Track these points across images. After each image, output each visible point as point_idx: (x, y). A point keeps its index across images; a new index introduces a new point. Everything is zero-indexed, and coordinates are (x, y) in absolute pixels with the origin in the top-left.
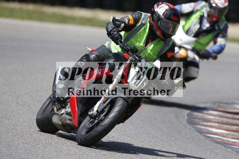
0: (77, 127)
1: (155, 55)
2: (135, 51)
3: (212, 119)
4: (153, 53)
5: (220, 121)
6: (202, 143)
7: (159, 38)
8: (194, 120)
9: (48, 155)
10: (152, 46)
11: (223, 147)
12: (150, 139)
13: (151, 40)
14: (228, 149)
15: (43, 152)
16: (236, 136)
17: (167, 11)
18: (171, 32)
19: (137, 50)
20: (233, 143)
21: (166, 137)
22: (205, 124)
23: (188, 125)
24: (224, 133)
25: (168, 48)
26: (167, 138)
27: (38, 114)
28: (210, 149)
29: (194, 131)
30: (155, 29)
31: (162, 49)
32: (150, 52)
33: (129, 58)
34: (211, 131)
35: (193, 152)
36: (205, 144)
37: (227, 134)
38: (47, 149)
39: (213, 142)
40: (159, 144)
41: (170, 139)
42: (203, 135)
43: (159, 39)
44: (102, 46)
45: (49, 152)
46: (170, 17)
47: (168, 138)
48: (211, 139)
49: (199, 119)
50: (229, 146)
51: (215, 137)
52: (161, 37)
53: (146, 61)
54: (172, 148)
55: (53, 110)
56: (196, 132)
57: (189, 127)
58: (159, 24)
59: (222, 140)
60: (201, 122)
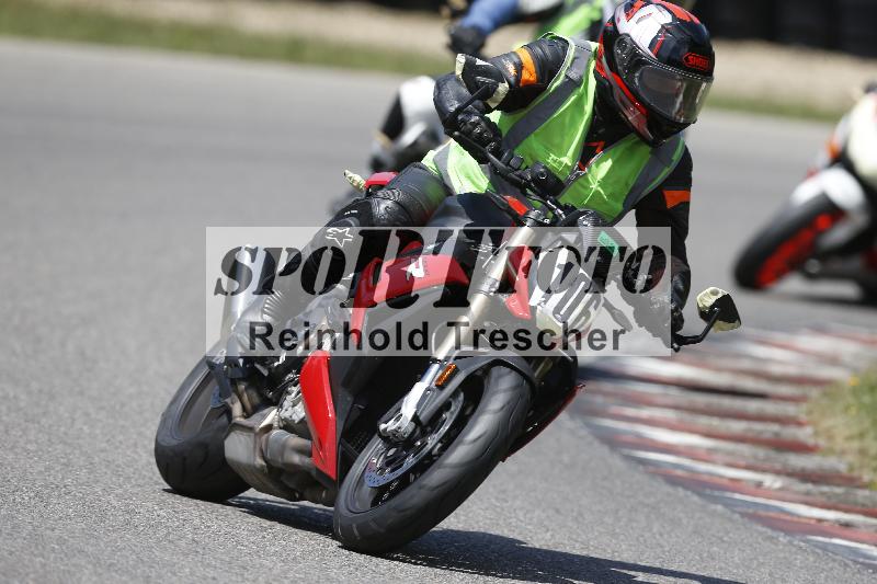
0: (334, 477)
1: (617, 200)
2: (550, 186)
3: (656, 395)
4: (610, 190)
5: (683, 403)
6: (619, 484)
7: (633, 135)
8: (588, 398)
9: (53, 530)
10: (608, 164)
11: (695, 498)
13: (602, 143)
14: (714, 506)
16: (743, 457)
17: (667, 30)
18: (679, 111)
19: (559, 181)
20: (731, 484)
22: (631, 412)
24: (700, 447)
25: (666, 172)
28: (648, 505)
29: (590, 438)
30: (622, 101)
31: (644, 178)
32: (599, 189)
33: (527, 213)
34: (652, 440)
36: (627, 485)
37: (711, 451)
39: (659, 478)
42: (622, 454)
43: (633, 138)
46: (674, 57)
48: (651, 469)
49: (607, 394)
50: (716, 493)
51: (665, 462)
52: (641, 131)
53: (596, 224)
54: (507, 502)
55: (228, 412)
56: (596, 444)
58: (636, 81)
59: (691, 471)
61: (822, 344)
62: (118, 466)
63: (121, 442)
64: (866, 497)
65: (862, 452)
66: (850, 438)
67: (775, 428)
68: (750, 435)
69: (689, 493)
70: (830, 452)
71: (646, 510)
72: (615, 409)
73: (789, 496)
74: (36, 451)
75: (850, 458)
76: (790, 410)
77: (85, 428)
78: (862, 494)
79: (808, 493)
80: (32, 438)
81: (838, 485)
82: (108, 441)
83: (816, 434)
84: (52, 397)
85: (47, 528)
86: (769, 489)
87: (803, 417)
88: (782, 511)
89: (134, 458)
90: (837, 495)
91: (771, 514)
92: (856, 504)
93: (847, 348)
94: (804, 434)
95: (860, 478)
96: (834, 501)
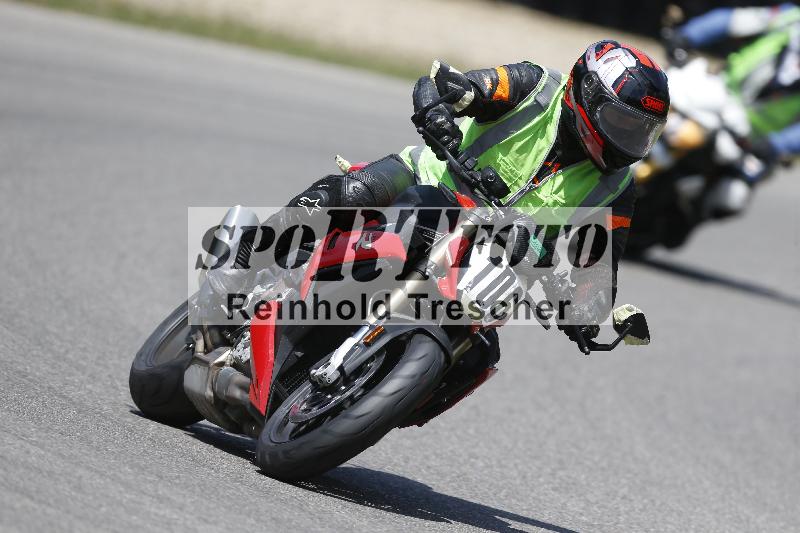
0: (263, 414)
2: (496, 189)
13: (557, 165)
17: (630, 73)
25: (610, 198)
27: (139, 355)
44: (391, 156)
52: (596, 159)
58: (598, 114)
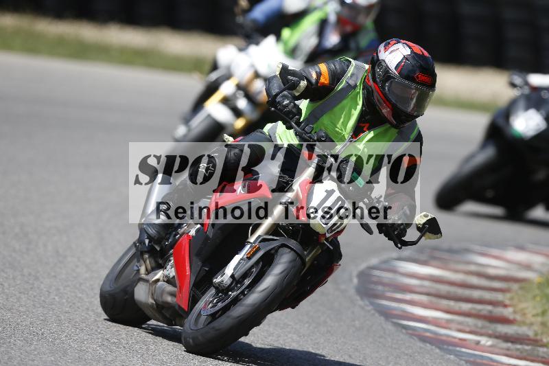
3: (415, 286)
5: (432, 291)
6: (389, 340)
7: (387, 123)
8: (372, 286)
9: (33, 360)
11: (437, 351)
12: (271, 330)
13: (367, 125)
14: (448, 356)
15: (21, 354)
16: (468, 326)
17: (407, 59)
18: (413, 109)
20: (460, 342)
21: (307, 325)
22: (399, 296)
23: (358, 298)
24: (442, 319)
26: (309, 326)
28: (407, 354)
29: (373, 312)
30: (378, 100)
34: (411, 314)
35: (368, 360)
36: (395, 341)
37: (448, 321)
38: (33, 347)
39: (415, 338)
40: (290, 340)
41: (316, 330)
42: (393, 322)
45: (36, 353)
47: (311, 328)
48: (410, 332)
49: (384, 284)
50: (450, 348)
51: (419, 328)
52: (389, 119)
55: (138, 271)
56: (377, 315)
57: (361, 303)
58: (386, 88)
59: (436, 333)
60: (389, 291)
61: (521, 257)
62: (76, 322)
63: (78, 308)
64: (544, 352)
65: (543, 324)
66: (537, 315)
67: (489, 308)
68: (473, 312)
69: (434, 347)
70: (523, 323)
71: (406, 357)
72: (389, 294)
73: (497, 351)
74: (25, 312)
75: (536, 328)
76: (499, 297)
77: (56, 298)
78: (542, 350)
79: (508, 349)
80: (23, 303)
81: (527, 345)
82: (70, 306)
83: (515, 312)
84: (37, 278)
85: (29, 360)
86: (484, 346)
87: (507, 302)
88: (492, 360)
89: (86, 317)
90: (527, 350)
91: (485, 362)
92: (538, 356)
93: (537, 260)
94: (508, 312)
95: (541, 340)
96: (525, 354)
